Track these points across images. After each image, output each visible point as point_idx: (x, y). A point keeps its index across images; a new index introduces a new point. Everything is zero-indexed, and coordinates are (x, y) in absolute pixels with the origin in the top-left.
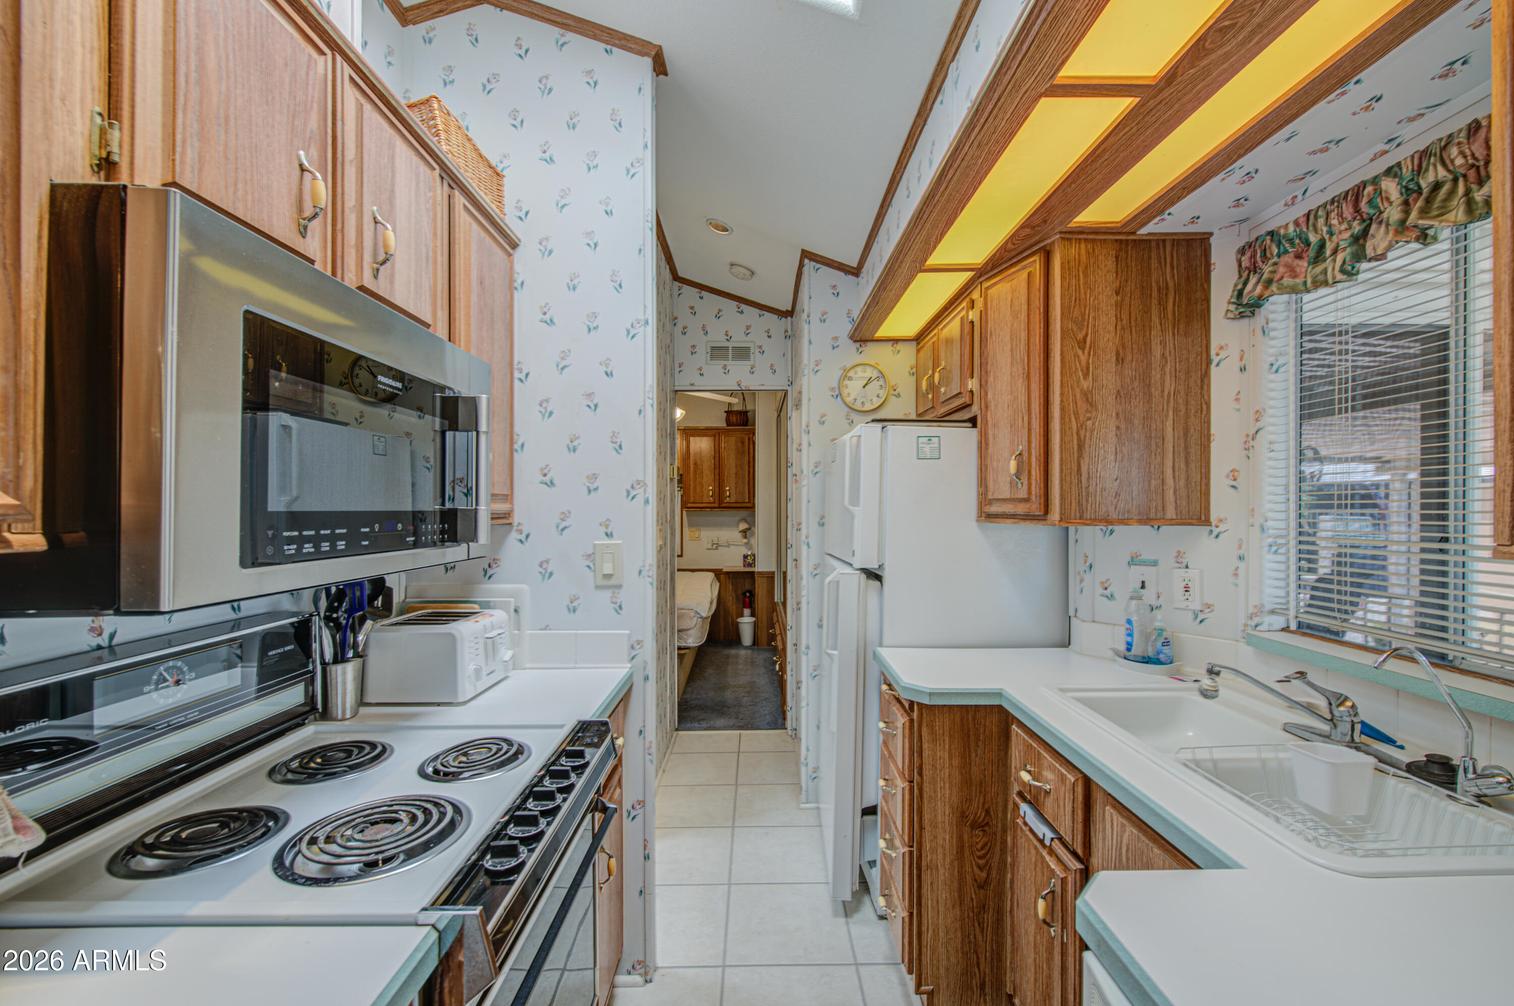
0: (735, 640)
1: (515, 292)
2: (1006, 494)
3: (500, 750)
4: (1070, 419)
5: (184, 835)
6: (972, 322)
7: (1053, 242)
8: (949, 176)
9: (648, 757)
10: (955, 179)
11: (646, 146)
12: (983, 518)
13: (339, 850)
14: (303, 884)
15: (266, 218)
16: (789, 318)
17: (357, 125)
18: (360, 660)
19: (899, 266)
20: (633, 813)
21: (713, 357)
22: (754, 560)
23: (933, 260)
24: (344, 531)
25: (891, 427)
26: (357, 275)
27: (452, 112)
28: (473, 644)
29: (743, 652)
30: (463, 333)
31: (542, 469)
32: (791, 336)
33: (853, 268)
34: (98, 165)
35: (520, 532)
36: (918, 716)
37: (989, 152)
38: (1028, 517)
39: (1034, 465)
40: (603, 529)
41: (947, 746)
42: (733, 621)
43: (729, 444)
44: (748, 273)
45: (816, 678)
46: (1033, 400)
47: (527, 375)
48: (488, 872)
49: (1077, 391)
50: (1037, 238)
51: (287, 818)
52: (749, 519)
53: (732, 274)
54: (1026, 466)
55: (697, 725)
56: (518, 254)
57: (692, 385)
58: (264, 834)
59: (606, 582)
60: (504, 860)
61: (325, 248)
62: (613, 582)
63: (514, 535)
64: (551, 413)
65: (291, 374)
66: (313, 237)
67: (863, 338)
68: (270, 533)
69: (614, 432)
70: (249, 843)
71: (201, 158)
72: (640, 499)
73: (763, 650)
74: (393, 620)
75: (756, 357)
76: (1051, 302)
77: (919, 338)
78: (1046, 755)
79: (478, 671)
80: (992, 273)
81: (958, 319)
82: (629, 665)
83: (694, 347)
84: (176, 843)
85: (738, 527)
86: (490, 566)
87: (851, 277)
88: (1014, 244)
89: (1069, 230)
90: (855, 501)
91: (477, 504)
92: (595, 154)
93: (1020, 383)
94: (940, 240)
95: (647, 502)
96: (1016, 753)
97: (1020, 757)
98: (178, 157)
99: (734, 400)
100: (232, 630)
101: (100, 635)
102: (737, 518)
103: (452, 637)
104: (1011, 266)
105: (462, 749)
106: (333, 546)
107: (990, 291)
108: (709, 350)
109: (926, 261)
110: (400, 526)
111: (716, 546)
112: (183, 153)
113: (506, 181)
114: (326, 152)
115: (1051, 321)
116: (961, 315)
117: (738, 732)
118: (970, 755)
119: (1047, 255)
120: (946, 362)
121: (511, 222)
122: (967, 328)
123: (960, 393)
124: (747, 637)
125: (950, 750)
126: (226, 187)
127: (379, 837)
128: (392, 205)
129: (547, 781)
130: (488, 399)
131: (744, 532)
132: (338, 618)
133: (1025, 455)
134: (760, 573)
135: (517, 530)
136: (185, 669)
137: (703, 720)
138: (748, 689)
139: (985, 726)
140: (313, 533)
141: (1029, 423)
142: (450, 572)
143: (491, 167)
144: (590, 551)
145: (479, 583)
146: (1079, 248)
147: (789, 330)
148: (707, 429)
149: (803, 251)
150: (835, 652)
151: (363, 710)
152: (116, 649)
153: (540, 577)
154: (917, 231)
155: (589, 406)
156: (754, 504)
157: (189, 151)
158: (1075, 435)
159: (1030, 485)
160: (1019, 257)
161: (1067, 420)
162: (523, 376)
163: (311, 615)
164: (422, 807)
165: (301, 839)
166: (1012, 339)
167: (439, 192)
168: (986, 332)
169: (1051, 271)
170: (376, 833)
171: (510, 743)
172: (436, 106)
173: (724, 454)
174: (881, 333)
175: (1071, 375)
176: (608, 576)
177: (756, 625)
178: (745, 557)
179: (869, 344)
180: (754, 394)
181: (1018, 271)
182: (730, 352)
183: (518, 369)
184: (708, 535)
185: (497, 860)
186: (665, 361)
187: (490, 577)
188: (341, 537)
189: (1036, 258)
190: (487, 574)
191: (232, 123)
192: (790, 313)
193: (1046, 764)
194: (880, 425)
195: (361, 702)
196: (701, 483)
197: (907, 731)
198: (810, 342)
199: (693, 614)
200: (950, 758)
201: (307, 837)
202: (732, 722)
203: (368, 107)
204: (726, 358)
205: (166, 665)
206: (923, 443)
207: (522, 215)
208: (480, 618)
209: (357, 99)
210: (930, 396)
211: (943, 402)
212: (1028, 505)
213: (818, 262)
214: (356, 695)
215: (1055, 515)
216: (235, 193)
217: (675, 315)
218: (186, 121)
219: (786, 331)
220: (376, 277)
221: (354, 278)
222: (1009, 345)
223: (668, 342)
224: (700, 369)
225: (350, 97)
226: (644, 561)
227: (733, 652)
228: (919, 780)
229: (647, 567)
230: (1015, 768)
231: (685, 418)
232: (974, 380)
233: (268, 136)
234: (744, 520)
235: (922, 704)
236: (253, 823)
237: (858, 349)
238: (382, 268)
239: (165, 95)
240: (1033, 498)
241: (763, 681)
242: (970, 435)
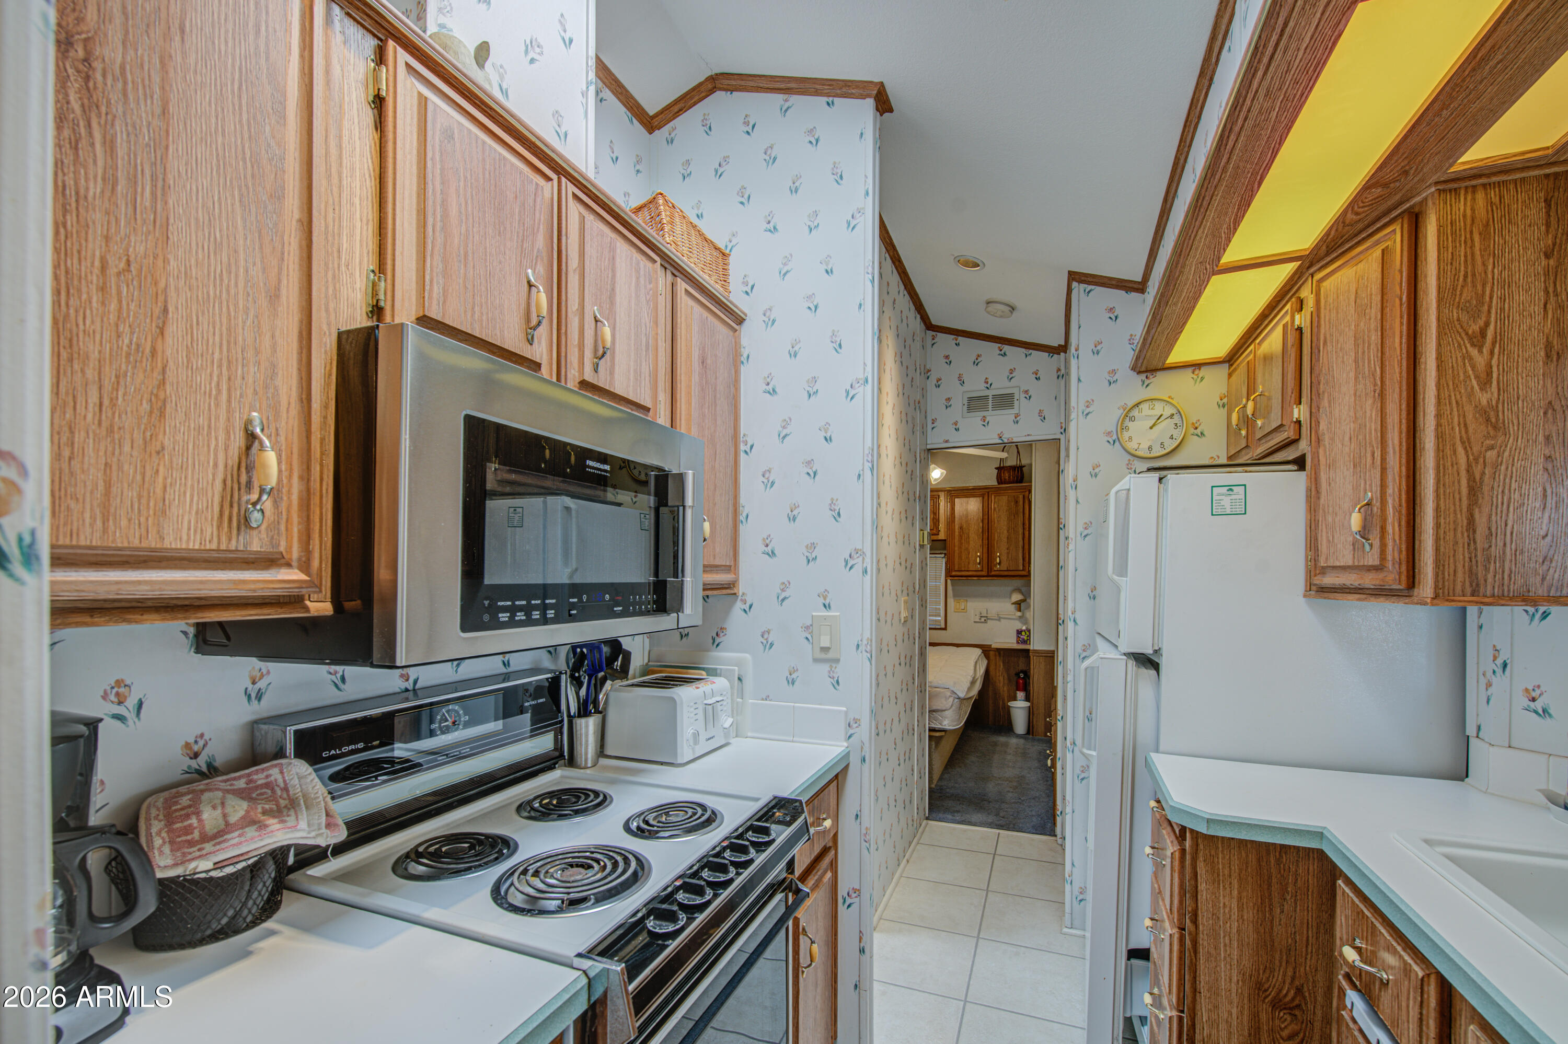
0: (1006, 727)
1: (742, 368)
2: (1346, 558)
3: (695, 814)
4: (1455, 451)
5: (444, 849)
6: (1300, 329)
7: (1426, 199)
8: (1231, 143)
9: (864, 844)
10: (1239, 146)
11: (867, 193)
12: (1313, 593)
13: (541, 886)
14: (506, 909)
15: (498, 334)
16: (1062, 354)
17: (580, 236)
18: (600, 716)
19: (1181, 272)
20: (848, 901)
21: (970, 409)
22: (1029, 636)
23: (1230, 256)
24: (554, 601)
25: (1171, 477)
26: (579, 371)
27: (676, 204)
28: (692, 709)
29: (1013, 741)
30: (683, 413)
31: (764, 539)
32: (1063, 375)
33: (1135, 282)
34: (371, 312)
35: (745, 602)
36: (1191, 847)
37: (1286, 98)
38: (1381, 592)
39: (1390, 519)
40: (821, 600)
41: (1235, 893)
42: (1004, 703)
43: (1000, 504)
44: (1007, 309)
45: (1084, 782)
46: (1390, 427)
47: (752, 447)
48: (650, 932)
49: (1469, 410)
50: (1397, 197)
51: (516, 846)
52: (1023, 589)
53: (988, 313)
54: (1377, 521)
55: (950, 817)
56: (745, 329)
57: (947, 441)
58: (496, 859)
59: (823, 656)
60: (664, 924)
61: (551, 351)
62: (830, 655)
63: (739, 605)
64: (773, 483)
65: (505, 465)
66: (539, 343)
67: (1152, 367)
68: (486, 603)
69: (832, 499)
70: (486, 863)
71: (445, 291)
72: (858, 569)
73: (1039, 740)
74: (630, 682)
75: (1021, 404)
76: (1421, 285)
77: (1231, 359)
78: (1383, 931)
79: (696, 735)
80: (1328, 259)
81: (1280, 329)
82: (846, 744)
83: (948, 399)
84: (436, 856)
85: (1010, 597)
86: (717, 635)
87: (1134, 295)
88: (1357, 214)
89: (1453, 176)
90: (1122, 570)
91: (683, 576)
92: (816, 214)
93: (1370, 408)
94: (1235, 229)
95: (865, 571)
96: (1342, 921)
97: (1347, 926)
98: (426, 294)
99: (1004, 455)
100: (504, 681)
101: (407, 680)
102: (1010, 588)
103: (673, 701)
104: (1358, 243)
105: (665, 809)
106: (544, 615)
107: (1326, 284)
108: (966, 402)
109: (1219, 259)
110: (607, 597)
111: (984, 619)
112: (431, 290)
113: (732, 260)
114: (552, 266)
115: (1421, 312)
116: (1284, 322)
117: (998, 831)
118: (1271, 910)
119: (1415, 220)
120: (1263, 386)
121: (737, 298)
122: (1292, 338)
123: (1281, 426)
124: (1020, 725)
125: (1240, 898)
126: (465, 312)
127: (572, 879)
128: (612, 302)
129: (727, 854)
130: (694, 474)
131: (1019, 605)
132: (580, 677)
133: (1377, 504)
134: (1035, 651)
135: (742, 600)
136: (461, 712)
137: (958, 812)
138: (1015, 784)
139: (1296, 875)
140: (524, 603)
141: (1383, 459)
142: (684, 639)
143: (716, 248)
144: (809, 623)
145: (708, 650)
146: (1474, 199)
147: (1063, 368)
148: (975, 489)
149: (1071, 273)
150: (1094, 753)
151: (603, 761)
152: (418, 692)
153: (762, 647)
154: (1198, 223)
155: (808, 474)
156: (1029, 571)
157: (435, 288)
158: (1463, 473)
159: (1383, 546)
160: (1370, 231)
161: (1448, 452)
162: (748, 448)
163: (561, 673)
164: (614, 858)
165: (515, 871)
166: (1356, 345)
167: (661, 282)
168: (1318, 340)
169: (1421, 240)
170: (571, 876)
171: (703, 807)
172: (661, 202)
173: (994, 516)
174: (1174, 358)
175: (1456, 386)
176: (825, 650)
177: (1031, 712)
178: (1019, 632)
179: (1159, 374)
180: (1031, 445)
181: (1367, 249)
182: (990, 402)
183: (743, 442)
184: (975, 607)
185: (658, 922)
186: (913, 418)
187: (718, 645)
188: (552, 607)
189: (1396, 226)
190: (715, 642)
191: (470, 258)
192: (1063, 349)
193: (1382, 942)
194: (1156, 475)
195: (601, 752)
196: (967, 549)
197: (1177, 863)
198: (1079, 380)
199: (948, 694)
200: (1240, 909)
201: (521, 869)
202: (991, 819)
203: (590, 217)
204: (985, 408)
205: (447, 708)
206: (1219, 495)
207: (748, 289)
208: (701, 684)
209: (580, 213)
210: (1244, 432)
211: (1260, 439)
212: (1381, 575)
213: (1089, 283)
214: (596, 746)
215: (1426, 587)
216: (473, 316)
217: (928, 367)
218: (434, 263)
219: (1059, 370)
220: (596, 371)
221: (577, 374)
222: (1353, 354)
223: (918, 397)
224: (956, 424)
225: (574, 211)
226: (862, 634)
227: (1002, 739)
228: (1193, 928)
229: (865, 642)
230: (1341, 939)
231: (945, 479)
232: (1301, 407)
233: (500, 262)
234: (1018, 590)
235: (1197, 832)
236: (493, 846)
237: (1143, 382)
238: (602, 362)
239: (418, 245)
240: (1389, 565)
241: (1034, 777)
242: (1297, 481)
